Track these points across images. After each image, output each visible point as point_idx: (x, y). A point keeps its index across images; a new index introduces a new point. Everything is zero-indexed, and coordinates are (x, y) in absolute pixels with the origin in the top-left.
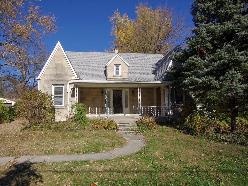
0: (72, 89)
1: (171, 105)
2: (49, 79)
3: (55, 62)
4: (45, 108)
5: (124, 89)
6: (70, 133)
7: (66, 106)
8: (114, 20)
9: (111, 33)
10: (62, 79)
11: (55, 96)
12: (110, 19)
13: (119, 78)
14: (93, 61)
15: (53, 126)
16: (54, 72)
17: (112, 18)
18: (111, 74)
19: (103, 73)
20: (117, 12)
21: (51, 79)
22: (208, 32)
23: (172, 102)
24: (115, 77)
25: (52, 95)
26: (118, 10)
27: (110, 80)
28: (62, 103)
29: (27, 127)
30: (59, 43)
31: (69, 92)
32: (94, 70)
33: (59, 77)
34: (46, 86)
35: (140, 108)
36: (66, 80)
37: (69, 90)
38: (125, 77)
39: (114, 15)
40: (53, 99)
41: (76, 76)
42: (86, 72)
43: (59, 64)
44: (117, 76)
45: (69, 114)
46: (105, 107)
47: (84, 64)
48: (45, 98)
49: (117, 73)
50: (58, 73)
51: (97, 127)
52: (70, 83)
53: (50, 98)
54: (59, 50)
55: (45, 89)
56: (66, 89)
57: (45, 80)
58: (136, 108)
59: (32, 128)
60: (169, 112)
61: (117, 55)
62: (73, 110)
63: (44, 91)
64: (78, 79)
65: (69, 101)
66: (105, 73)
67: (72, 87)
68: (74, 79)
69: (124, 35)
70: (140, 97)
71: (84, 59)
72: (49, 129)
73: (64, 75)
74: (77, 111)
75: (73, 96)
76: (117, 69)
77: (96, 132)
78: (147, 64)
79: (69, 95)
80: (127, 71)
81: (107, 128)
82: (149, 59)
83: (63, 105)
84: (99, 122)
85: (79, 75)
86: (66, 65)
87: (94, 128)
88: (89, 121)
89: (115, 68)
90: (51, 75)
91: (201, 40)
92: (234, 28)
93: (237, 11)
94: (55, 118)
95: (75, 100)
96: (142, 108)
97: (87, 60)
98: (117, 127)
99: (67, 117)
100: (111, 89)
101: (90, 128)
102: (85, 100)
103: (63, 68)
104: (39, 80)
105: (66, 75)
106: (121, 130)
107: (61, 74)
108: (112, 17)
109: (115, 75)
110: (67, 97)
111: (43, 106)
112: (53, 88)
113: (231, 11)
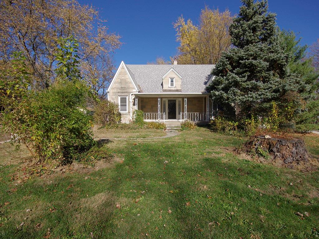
0: (133, 99)
1: (214, 112)
2: (116, 91)
3: (120, 78)
4: (114, 114)
5: (177, 98)
6: (131, 130)
7: (129, 112)
8: (179, 26)
9: (178, 38)
10: (126, 91)
11: (121, 105)
12: (175, 26)
13: (173, 89)
14: (153, 73)
15: (119, 126)
16: (119, 86)
17: (176, 25)
18: (167, 86)
19: (160, 85)
20: (181, 18)
21: (118, 92)
22: (226, 58)
23: (215, 109)
24: (170, 89)
25: (118, 104)
26: (182, 15)
27: (165, 91)
28: (126, 110)
29: (102, 127)
30: (122, 62)
31: (131, 101)
32: (153, 83)
33: (123, 90)
34: (114, 97)
35: (186, 114)
36: (129, 92)
37: (131, 100)
38: (179, 88)
39: (178, 21)
40: (119, 107)
41: (137, 89)
42: (146, 84)
43: (123, 79)
44: (172, 88)
45: (131, 119)
46: (158, 113)
47: (145, 76)
48: (113, 106)
49: (172, 85)
50: (123, 87)
51: (150, 127)
52: (132, 95)
53: (117, 106)
54: (123, 68)
55: (113, 99)
56: (129, 99)
57: (113, 92)
58: (183, 114)
59: (106, 128)
60: (212, 117)
61: (172, 69)
62: (134, 115)
63: (112, 101)
64: (138, 91)
65: (131, 109)
66: (162, 85)
67: (134, 98)
68: (135, 91)
69: (188, 42)
70: (186, 106)
71: (145, 72)
72: (117, 128)
73: (127, 88)
74: (137, 116)
75: (134, 105)
76: (172, 81)
77: (150, 130)
78: (202, 76)
79: (131, 104)
80: (180, 83)
81: (157, 128)
82: (204, 70)
83: (127, 111)
84: (152, 123)
85: (140, 87)
86: (128, 80)
87: (148, 128)
88: (145, 123)
89: (170, 80)
90: (117, 88)
91: (222, 64)
92: (243, 55)
93: (255, 38)
94: (121, 121)
95: (136, 107)
96: (187, 114)
97: (148, 73)
98: (165, 127)
99: (130, 121)
100: (167, 98)
101: (146, 127)
102: (145, 108)
103: (126, 83)
104: (108, 92)
105: (129, 88)
106: (169, 130)
107: (125, 88)
108: (176, 23)
109: (170, 86)
110: (130, 105)
111: (112, 112)
112: (119, 98)
113: (251, 38)
